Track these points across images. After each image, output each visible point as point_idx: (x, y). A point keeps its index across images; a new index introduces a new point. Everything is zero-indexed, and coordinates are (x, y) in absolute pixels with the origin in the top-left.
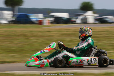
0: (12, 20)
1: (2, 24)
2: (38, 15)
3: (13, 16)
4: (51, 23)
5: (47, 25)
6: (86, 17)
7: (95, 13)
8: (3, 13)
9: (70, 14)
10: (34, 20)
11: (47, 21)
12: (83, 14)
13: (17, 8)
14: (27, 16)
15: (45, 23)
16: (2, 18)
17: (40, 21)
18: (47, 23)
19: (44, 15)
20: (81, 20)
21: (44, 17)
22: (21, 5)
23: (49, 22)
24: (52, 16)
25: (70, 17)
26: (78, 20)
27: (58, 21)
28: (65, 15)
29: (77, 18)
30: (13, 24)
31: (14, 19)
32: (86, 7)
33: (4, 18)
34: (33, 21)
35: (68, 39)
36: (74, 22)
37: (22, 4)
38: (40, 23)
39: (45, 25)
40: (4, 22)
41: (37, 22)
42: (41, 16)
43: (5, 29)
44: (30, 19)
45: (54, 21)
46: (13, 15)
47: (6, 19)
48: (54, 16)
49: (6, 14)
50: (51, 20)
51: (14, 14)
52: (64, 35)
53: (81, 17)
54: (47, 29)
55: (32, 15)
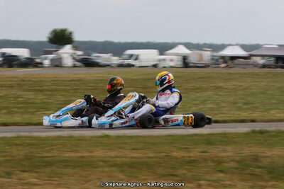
7: (76, 48)
12: (56, 51)
20: (51, 61)
26: (47, 63)
32: (61, 38)
53: (51, 56)
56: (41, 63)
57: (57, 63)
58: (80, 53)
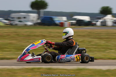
1: (28, 25)
2: (62, 18)
6: (105, 20)
8: (29, 16)
10: (57, 22)
12: (103, 18)
13: (42, 11)
14: (51, 19)
20: (101, 23)
22: (46, 9)
25: (91, 20)
26: (98, 24)
29: (97, 21)
30: (38, 26)
31: (39, 21)
32: (106, 11)
33: (30, 20)
36: (94, 25)
37: (47, 7)
38: (62, 25)
42: (64, 19)
44: (54, 21)
46: (38, 18)
47: (32, 21)
49: (33, 16)
53: (101, 20)
55: (56, 18)
56: (95, 24)
57: (104, 24)
58: (115, 19)
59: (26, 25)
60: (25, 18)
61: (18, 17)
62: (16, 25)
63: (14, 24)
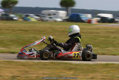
0: (66, 18)
1: (57, 21)
2: (87, 15)
3: (67, 16)
4: (98, 22)
5: (95, 23)
8: (58, 12)
9: (114, 15)
11: (94, 20)
13: (70, 8)
14: (78, 16)
15: (93, 22)
16: (58, 17)
17: (89, 20)
18: (95, 22)
19: (92, 15)
21: (92, 16)
22: (73, 7)
23: (96, 21)
24: (99, 17)
25: (114, 17)
27: (104, 20)
28: (110, 16)
30: (66, 22)
31: (67, 18)
33: (59, 16)
34: (83, 20)
35: (113, 36)
36: (117, 22)
37: (74, 5)
38: (89, 22)
39: (93, 23)
40: (59, 20)
41: (86, 21)
42: (89, 16)
43: (60, 26)
44: (80, 18)
45: (101, 21)
47: (61, 18)
48: (100, 16)
49: (61, 13)
50: (98, 20)
51: (67, 14)
52: (109, 32)
54: (95, 27)
55: (83, 15)
59: (56, 21)
60: (54, 14)
61: (49, 14)
62: (47, 21)
63: (45, 20)
